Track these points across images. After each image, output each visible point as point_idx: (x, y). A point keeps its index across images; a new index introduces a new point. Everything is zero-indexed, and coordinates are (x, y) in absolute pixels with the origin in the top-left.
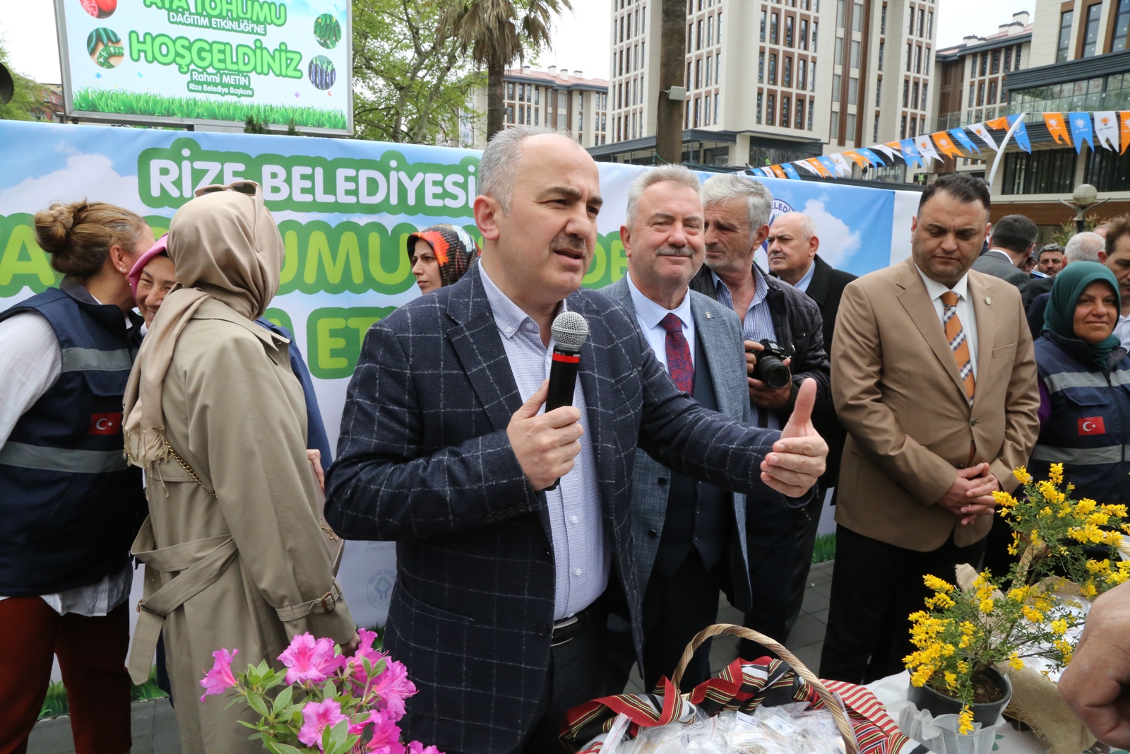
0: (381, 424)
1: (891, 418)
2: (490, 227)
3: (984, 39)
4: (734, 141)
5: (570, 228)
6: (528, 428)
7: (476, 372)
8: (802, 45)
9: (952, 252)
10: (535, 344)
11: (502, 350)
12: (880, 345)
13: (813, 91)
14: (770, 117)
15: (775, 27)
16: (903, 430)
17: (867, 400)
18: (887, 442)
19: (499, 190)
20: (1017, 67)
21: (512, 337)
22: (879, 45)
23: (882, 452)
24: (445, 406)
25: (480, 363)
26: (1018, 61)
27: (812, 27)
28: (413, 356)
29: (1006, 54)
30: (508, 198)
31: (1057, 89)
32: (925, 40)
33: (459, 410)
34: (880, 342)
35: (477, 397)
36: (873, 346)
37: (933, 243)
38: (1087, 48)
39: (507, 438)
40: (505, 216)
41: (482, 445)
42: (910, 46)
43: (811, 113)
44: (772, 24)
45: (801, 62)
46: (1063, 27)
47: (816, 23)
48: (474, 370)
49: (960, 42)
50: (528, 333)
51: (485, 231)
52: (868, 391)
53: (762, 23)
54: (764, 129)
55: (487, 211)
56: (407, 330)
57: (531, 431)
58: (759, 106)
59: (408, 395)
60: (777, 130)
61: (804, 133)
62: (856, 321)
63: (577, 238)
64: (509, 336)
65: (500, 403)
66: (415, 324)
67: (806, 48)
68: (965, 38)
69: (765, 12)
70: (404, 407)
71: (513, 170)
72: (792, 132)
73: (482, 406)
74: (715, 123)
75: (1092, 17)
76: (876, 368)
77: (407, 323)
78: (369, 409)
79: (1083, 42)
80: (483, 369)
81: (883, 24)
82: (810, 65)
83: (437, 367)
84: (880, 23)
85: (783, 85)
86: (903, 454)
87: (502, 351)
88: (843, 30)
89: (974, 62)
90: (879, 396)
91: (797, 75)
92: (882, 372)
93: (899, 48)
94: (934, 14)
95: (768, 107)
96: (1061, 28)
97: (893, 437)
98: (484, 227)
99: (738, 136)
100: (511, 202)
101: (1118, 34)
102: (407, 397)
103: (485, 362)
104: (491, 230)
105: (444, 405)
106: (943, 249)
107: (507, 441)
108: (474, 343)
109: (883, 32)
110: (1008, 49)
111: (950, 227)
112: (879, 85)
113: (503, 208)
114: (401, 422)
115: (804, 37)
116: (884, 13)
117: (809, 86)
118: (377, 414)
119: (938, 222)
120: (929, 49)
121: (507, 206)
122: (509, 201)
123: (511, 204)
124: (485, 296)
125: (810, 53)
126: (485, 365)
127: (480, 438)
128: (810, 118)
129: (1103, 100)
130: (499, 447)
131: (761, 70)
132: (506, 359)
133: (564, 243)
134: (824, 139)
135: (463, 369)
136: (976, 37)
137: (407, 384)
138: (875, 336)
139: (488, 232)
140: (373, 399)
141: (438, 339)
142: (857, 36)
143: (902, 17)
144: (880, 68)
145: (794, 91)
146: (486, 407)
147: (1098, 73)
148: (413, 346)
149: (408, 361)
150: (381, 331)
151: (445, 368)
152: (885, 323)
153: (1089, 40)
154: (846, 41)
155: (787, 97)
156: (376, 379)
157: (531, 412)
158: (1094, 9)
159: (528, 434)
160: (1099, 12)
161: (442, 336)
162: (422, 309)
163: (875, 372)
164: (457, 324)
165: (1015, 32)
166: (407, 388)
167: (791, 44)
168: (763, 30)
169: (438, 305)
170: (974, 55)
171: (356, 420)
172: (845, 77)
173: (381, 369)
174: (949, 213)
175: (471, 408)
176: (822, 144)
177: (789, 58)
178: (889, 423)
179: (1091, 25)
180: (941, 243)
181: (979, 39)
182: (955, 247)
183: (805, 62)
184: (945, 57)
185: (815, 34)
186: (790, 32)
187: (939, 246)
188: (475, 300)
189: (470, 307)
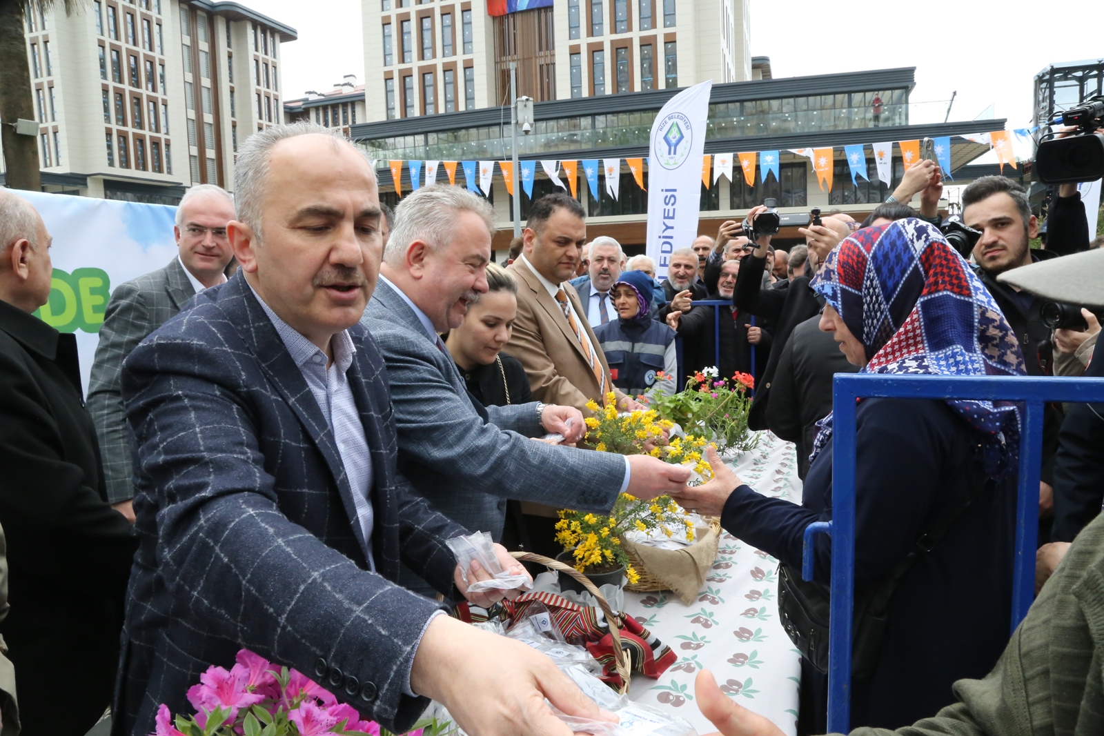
2: (248, 257)
3: (323, 95)
4: (85, 184)
5: (334, 257)
8: (150, 86)
13: (167, 133)
14: (123, 159)
15: (117, 65)
19: (249, 214)
20: (354, 122)
22: (229, 93)
26: (354, 116)
27: (158, 69)
29: (343, 110)
31: (390, 141)
32: (272, 91)
38: (408, 109)
40: (260, 245)
42: (259, 96)
43: (168, 156)
44: (113, 62)
45: (151, 104)
46: (388, 92)
47: (163, 66)
49: (304, 96)
51: (244, 261)
53: (100, 59)
54: (118, 171)
55: (243, 238)
58: (109, 147)
60: (133, 173)
61: (163, 177)
63: (344, 268)
67: (154, 90)
68: (306, 93)
69: (103, 47)
71: (261, 189)
72: (150, 175)
74: (58, 164)
75: (407, 86)
79: (405, 106)
80: (294, 404)
81: (231, 73)
82: (161, 108)
84: (228, 72)
85: (133, 127)
88: (191, 75)
89: (317, 115)
91: (148, 117)
93: (249, 97)
94: (278, 69)
95: (120, 148)
96: (387, 92)
98: (242, 257)
99: (89, 180)
100: (262, 229)
101: (428, 101)
104: (249, 261)
106: (568, 256)
108: (275, 376)
109: (231, 81)
110: (345, 105)
112: (234, 131)
113: (256, 235)
115: (151, 78)
116: (230, 62)
117: (163, 129)
120: (277, 100)
121: (260, 234)
122: (260, 227)
124: (268, 319)
125: (159, 95)
126: (293, 400)
128: (169, 162)
129: (427, 152)
131: (106, 109)
133: (330, 276)
134: (186, 183)
136: (316, 93)
139: (248, 263)
142: (206, 82)
143: (248, 69)
144: (233, 115)
145: (147, 133)
147: (420, 130)
153: (408, 104)
154: (196, 86)
155: (140, 140)
158: (408, 79)
160: (411, 82)
165: (347, 91)
167: (137, 84)
168: (103, 66)
170: (317, 108)
172: (199, 121)
176: (185, 188)
177: (137, 100)
179: (408, 92)
181: (319, 95)
183: (155, 104)
184: (291, 108)
185: (162, 77)
186: (135, 73)
187: (565, 254)
188: (256, 325)
189: (253, 335)
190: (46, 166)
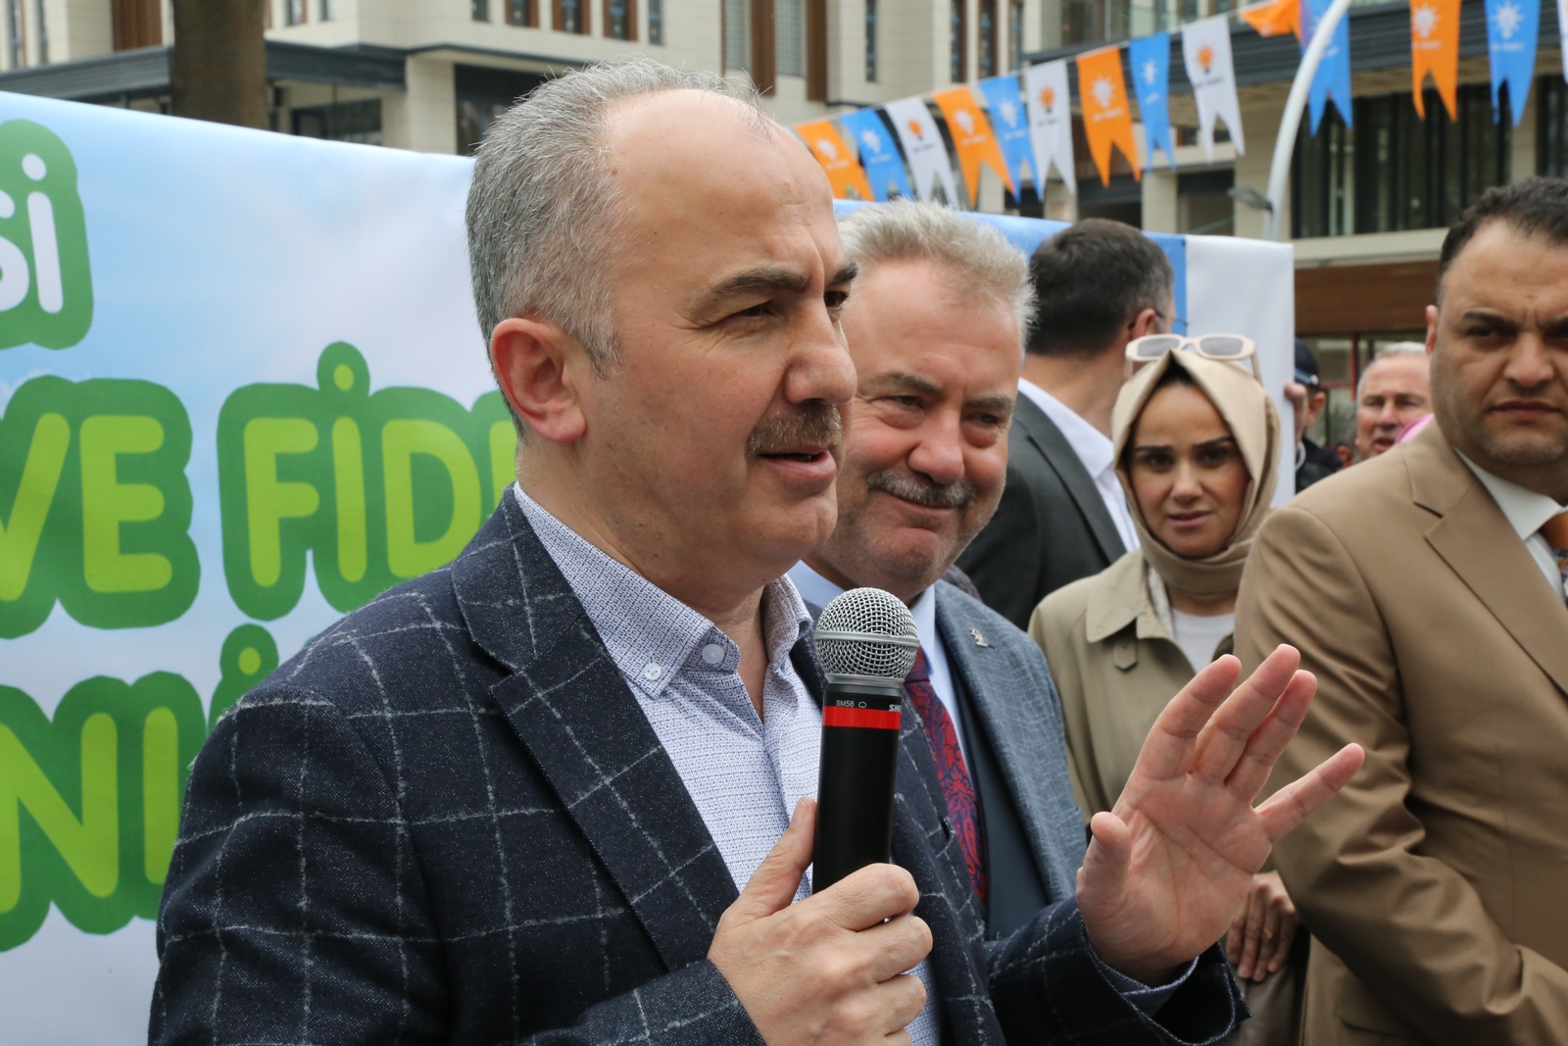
0: (321, 993)
1: (1470, 899)
2: (552, 405)
4: (399, 81)
5: (799, 383)
6: (779, 937)
7: (590, 800)
9: (1542, 385)
10: (731, 706)
11: (646, 735)
12: (1399, 684)
16: (1510, 928)
17: (1395, 851)
18: (1475, 970)
19: (566, 299)
21: (664, 694)
23: (1463, 1007)
24: (519, 915)
25: (592, 777)
28: (406, 774)
30: (604, 325)
33: (559, 921)
34: (1398, 673)
35: (605, 876)
36: (1382, 686)
37: (1484, 364)
39: (723, 982)
40: (600, 373)
41: (648, 1012)
48: (583, 796)
50: (705, 676)
51: (540, 416)
52: (1390, 824)
54: (497, 38)
55: (537, 361)
56: (375, 701)
57: (788, 942)
59: (403, 891)
62: (1318, 617)
64: (656, 689)
65: (670, 884)
66: (393, 683)
70: (392, 931)
73: (622, 899)
76: (1394, 754)
77: (369, 682)
78: (279, 952)
80: (605, 791)
83: (478, 801)
86: (1529, 1005)
87: (648, 736)
90: (1417, 836)
92: (1412, 766)
97: (1485, 954)
98: (534, 406)
99: (411, 67)
100: (615, 336)
102: (399, 900)
103: (607, 772)
104: (559, 413)
105: (514, 910)
106: (1512, 382)
107: (724, 989)
108: (565, 721)
111: (1524, 315)
113: (589, 352)
114: (383, 976)
118: (309, 963)
119: (1487, 304)
121: (603, 346)
123: (616, 340)
124: (566, 587)
126: (608, 781)
127: (636, 994)
128: (657, 5)
130: (704, 1009)
132: (663, 758)
135: (549, 795)
137: (399, 858)
138: (1381, 657)
139: (552, 420)
140: (287, 918)
141: (465, 718)
146: (636, 900)
148: (402, 744)
149: (394, 788)
150: (295, 711)
151: (500, 803)
152: (1408, 615)
156: (297, 855)
157: (776, 898)
159: (783, 952)
161: (474, 711)
162: (400, 639)
163: (1397, 765)
164: (506, 671)
166: (399, 871)
169: (438, 625)
171: (231, 992)
173: (310, 822)
174: (1518, 278)
175: (592, 910)
178: (1468, 914)
180: (1504, 365)
182: (1546, 372)
187: (1499, 373)
188: (538, 599)
189: (530, 621)
190: (291, 21)
